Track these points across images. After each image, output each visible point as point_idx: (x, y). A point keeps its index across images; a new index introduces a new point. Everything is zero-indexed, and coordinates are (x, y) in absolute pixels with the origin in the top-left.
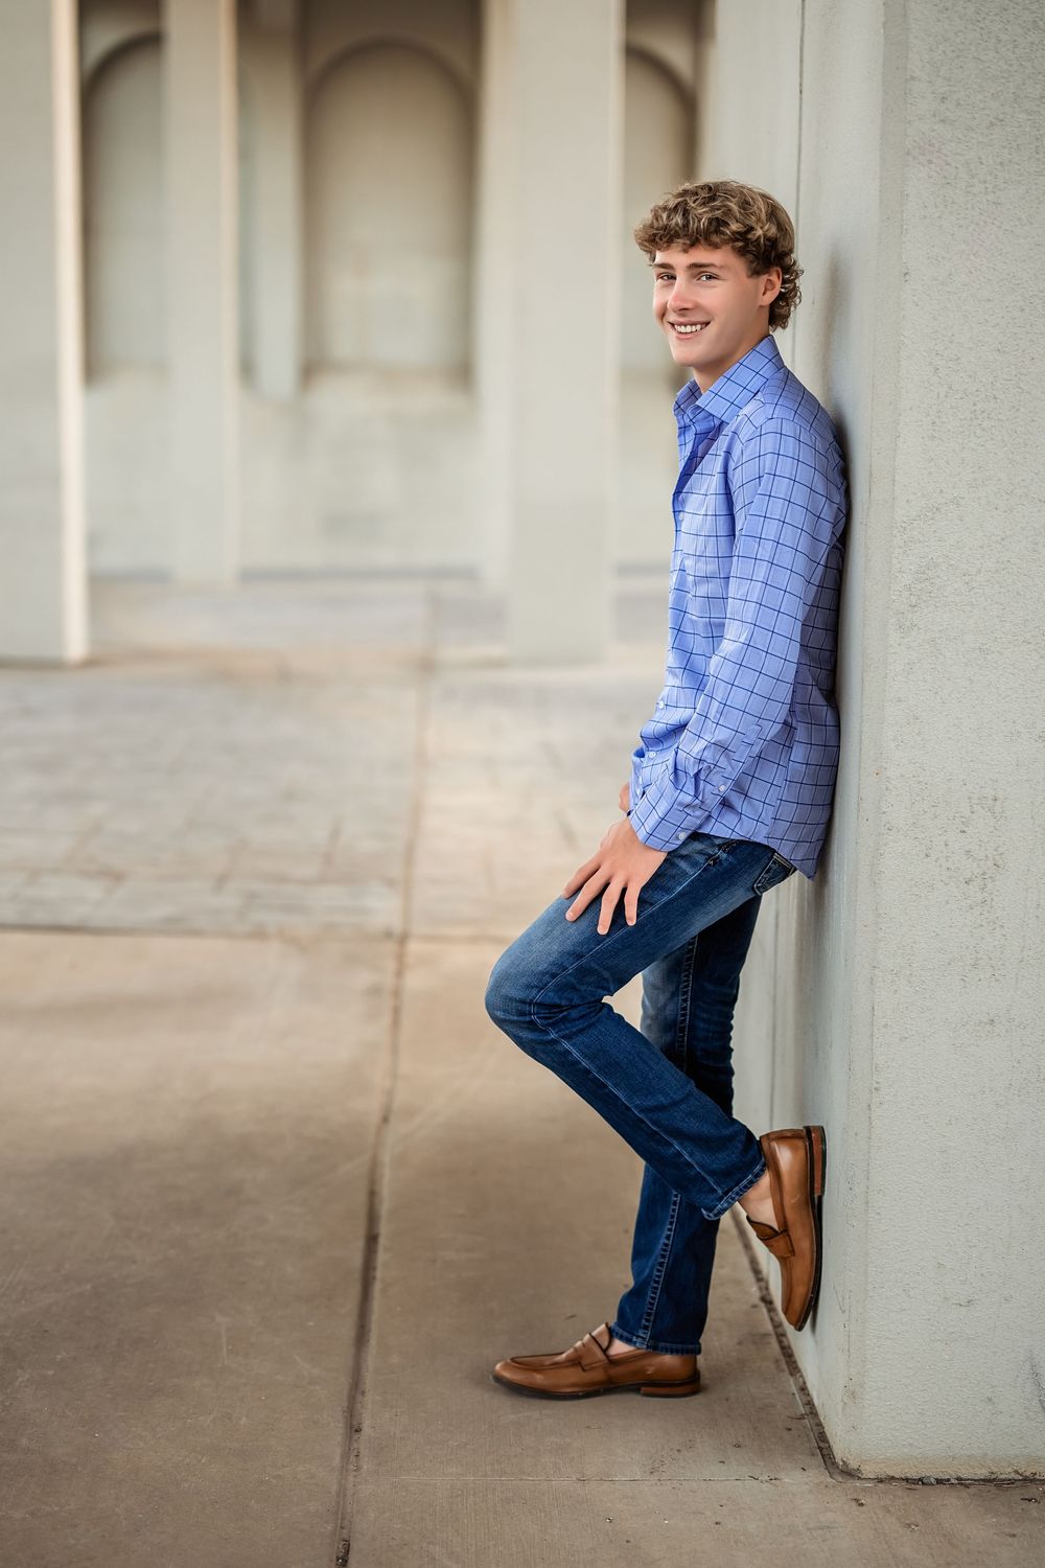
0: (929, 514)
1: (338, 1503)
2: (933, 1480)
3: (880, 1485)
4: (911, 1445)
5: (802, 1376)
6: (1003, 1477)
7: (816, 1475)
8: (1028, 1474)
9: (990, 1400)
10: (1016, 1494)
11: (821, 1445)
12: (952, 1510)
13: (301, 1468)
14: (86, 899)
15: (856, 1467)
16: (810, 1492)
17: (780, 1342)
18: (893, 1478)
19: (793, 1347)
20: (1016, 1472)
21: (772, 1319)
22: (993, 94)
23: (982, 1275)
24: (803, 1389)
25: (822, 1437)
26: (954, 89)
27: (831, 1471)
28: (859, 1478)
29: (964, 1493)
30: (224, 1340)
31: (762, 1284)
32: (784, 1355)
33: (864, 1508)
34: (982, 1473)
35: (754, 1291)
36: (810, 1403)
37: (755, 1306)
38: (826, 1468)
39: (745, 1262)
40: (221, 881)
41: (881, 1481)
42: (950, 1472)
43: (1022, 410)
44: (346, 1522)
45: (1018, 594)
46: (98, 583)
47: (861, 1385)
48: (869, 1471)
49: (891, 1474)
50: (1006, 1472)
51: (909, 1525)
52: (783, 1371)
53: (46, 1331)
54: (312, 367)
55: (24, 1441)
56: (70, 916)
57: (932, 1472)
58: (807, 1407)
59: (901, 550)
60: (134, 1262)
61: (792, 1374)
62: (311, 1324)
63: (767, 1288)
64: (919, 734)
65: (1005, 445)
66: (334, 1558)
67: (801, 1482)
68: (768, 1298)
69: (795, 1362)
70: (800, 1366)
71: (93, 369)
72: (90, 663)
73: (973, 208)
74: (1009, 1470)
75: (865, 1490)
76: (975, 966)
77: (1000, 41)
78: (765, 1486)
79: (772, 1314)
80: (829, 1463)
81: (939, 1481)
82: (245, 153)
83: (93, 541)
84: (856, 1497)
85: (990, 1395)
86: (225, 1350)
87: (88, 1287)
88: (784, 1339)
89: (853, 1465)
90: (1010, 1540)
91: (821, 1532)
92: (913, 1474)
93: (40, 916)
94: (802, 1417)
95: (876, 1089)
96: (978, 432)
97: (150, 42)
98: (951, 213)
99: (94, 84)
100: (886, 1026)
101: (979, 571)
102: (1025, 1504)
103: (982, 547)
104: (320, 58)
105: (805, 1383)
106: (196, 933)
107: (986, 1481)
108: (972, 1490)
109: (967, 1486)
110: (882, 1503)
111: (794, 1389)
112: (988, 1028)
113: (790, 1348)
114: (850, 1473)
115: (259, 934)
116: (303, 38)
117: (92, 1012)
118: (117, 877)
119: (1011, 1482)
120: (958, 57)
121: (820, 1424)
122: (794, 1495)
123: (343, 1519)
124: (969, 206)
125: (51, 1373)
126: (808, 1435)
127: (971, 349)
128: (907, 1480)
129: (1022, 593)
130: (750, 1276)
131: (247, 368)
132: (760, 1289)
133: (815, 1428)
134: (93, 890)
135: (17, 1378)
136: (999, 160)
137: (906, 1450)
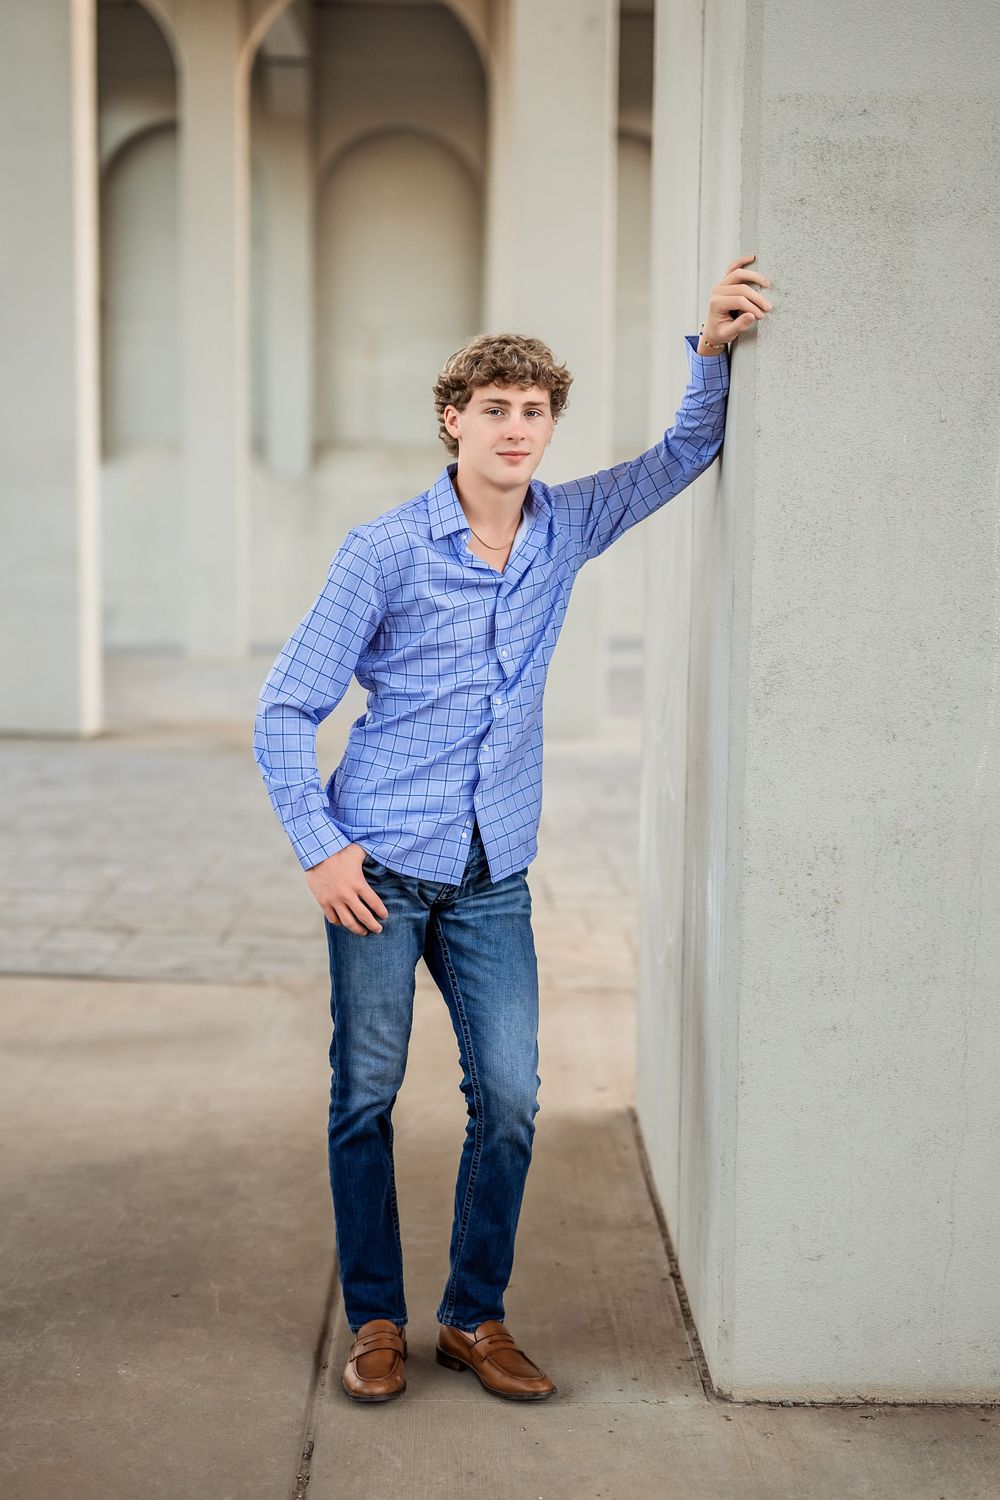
0: (780, 621)
1: (306, 1417)
2: (791, 1404)
3: (748, 1407)
4: (773, 1374)
5: (696, 1330)
6: (848, 1401)
7: (697, 1398)
8: (868, 1399)
9: (836, 1337)
10: (857, 1413)
11: (705, 1379)
12: (803, 1426)
13: (278, 1392)
14: (101, 950)
15: (728, 1393)
16: (690, 1411)
17: (682, 1306)
18: (758, 1402)
19: (692, 1310)
20: (859, 1397)
21: (677, 1290)
22: (825, 291)
23: (829, 1235)
24: (696, 1340)
25: (706, 1373)
26: (795, 286)
27: (709, 1396)
28: (731, 1402)
29: (814, 1412)
30: (217, 1301)
31: (673, 1264)
32: (684, 1315)
33: (732, 1422)
34: (831, 1398)
35: (666, 1268)
36: (700, 1350)
37: (664, 1280)
38: (706, 1395)
39: (661, 1246)
40: (225, 935)
41: (749, 1404)
42: (805, 1398)
43: (853, 538)
44: (312, 1431)
45: (851, 684)
46: (114, 657)
47: (732, 1325)
48: (738, 1396)
49: (757, 1398)
50: (851, 1398)
51: (766, 1434)
52: (681, 1326)
53: (69, 1294)
54: (322, 448)
55: (52, 1372)
56: (86, 966)
57: (791, 1398)
58: (697, 1352)
59: (757, 649)
60: (143, 1243)
61: (687, 1329)
62: (290, 1290)
63: (677, 1267)
64: (773, 796)
65: (840, 566)
66: (301, 1454)
67: (683, 1406)
68: (677, 1274)
69: (692, 1320)
70: (695, 1321)
71: (109, 448)
72: (103, 736)
73: (811, 379)
74: (854, 1395)
75: (734, 1410)
76: (820, 983)
77: (830, 249)
78: (653, 1407)
79: (679, 1286)
80: (708, 1390)
81: (796, 1404)
82: (258, 237)
83: (108, 616)
84: (726, 1414)
85: (836, 1333)
86: (218, 1310)
87: (104, 1262)
88: (685, 1304)
89: (726, 1391)
90: (845, 1444)
91: (693, 1438)
92: (774, 1399)
93: (60, 966)
94: (692, 1359)
95: (742, 1083)
96: (818, 556)
97: (167, 129)
98: (794, 383)
99: (112, 169)
100: (749, 1032)
101: (820, 666)
102: (863, 1420)
103: (822, 647)
104: (331, 146)
105: (697, 1335)
106: (201, 981)
107: (834, 1404)
108: (822, 1410)
109: (818, 1408)
110: (747, 1419)
111: (688, 1340)
112: (832, 1033)
113: (689, 1310)
114: (724, 1398)
115: (258, 982)
116: (316, 126)
117: (108, 1046)
118: (130, 932)
119: (855, 1405)
120: (798, 261)
121: (705, 1365)
122: (676, 1413)
123: (309, 1428)
124: (808, 378)
125: (73, 1324)
126: (694, 1372)
127: (811, 490)
128: (770, 1403)
129: (854, 683)
130: (665, 1258)
131: (259, 446)
132: (671, 1267)
133: (700, 1367)
134: (109, 943)
135: (45, 1328)
136: (831, 342)
137: (769, 1379)
